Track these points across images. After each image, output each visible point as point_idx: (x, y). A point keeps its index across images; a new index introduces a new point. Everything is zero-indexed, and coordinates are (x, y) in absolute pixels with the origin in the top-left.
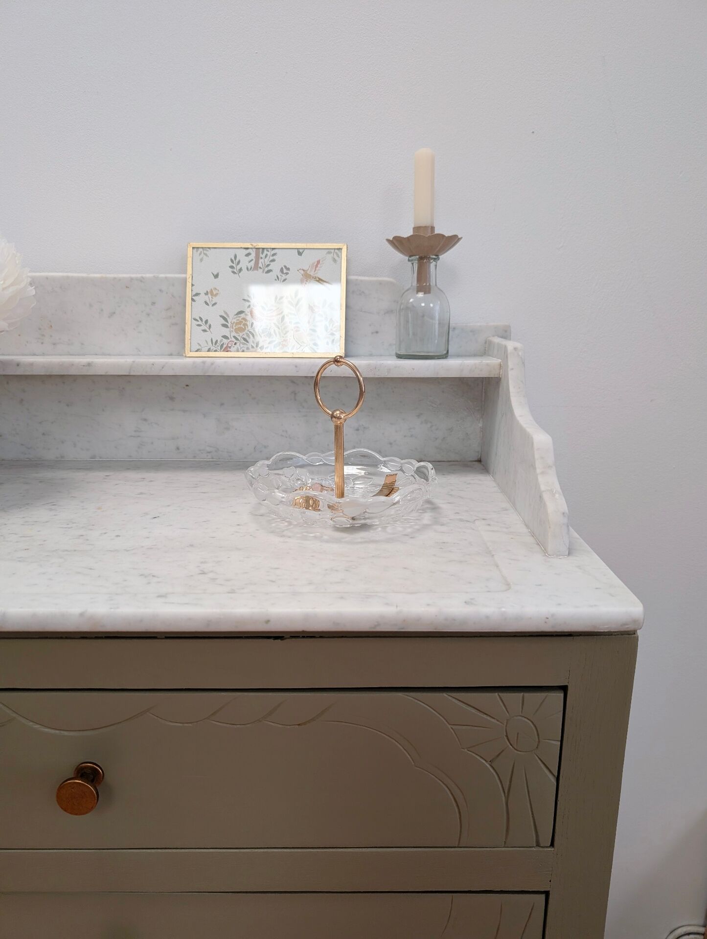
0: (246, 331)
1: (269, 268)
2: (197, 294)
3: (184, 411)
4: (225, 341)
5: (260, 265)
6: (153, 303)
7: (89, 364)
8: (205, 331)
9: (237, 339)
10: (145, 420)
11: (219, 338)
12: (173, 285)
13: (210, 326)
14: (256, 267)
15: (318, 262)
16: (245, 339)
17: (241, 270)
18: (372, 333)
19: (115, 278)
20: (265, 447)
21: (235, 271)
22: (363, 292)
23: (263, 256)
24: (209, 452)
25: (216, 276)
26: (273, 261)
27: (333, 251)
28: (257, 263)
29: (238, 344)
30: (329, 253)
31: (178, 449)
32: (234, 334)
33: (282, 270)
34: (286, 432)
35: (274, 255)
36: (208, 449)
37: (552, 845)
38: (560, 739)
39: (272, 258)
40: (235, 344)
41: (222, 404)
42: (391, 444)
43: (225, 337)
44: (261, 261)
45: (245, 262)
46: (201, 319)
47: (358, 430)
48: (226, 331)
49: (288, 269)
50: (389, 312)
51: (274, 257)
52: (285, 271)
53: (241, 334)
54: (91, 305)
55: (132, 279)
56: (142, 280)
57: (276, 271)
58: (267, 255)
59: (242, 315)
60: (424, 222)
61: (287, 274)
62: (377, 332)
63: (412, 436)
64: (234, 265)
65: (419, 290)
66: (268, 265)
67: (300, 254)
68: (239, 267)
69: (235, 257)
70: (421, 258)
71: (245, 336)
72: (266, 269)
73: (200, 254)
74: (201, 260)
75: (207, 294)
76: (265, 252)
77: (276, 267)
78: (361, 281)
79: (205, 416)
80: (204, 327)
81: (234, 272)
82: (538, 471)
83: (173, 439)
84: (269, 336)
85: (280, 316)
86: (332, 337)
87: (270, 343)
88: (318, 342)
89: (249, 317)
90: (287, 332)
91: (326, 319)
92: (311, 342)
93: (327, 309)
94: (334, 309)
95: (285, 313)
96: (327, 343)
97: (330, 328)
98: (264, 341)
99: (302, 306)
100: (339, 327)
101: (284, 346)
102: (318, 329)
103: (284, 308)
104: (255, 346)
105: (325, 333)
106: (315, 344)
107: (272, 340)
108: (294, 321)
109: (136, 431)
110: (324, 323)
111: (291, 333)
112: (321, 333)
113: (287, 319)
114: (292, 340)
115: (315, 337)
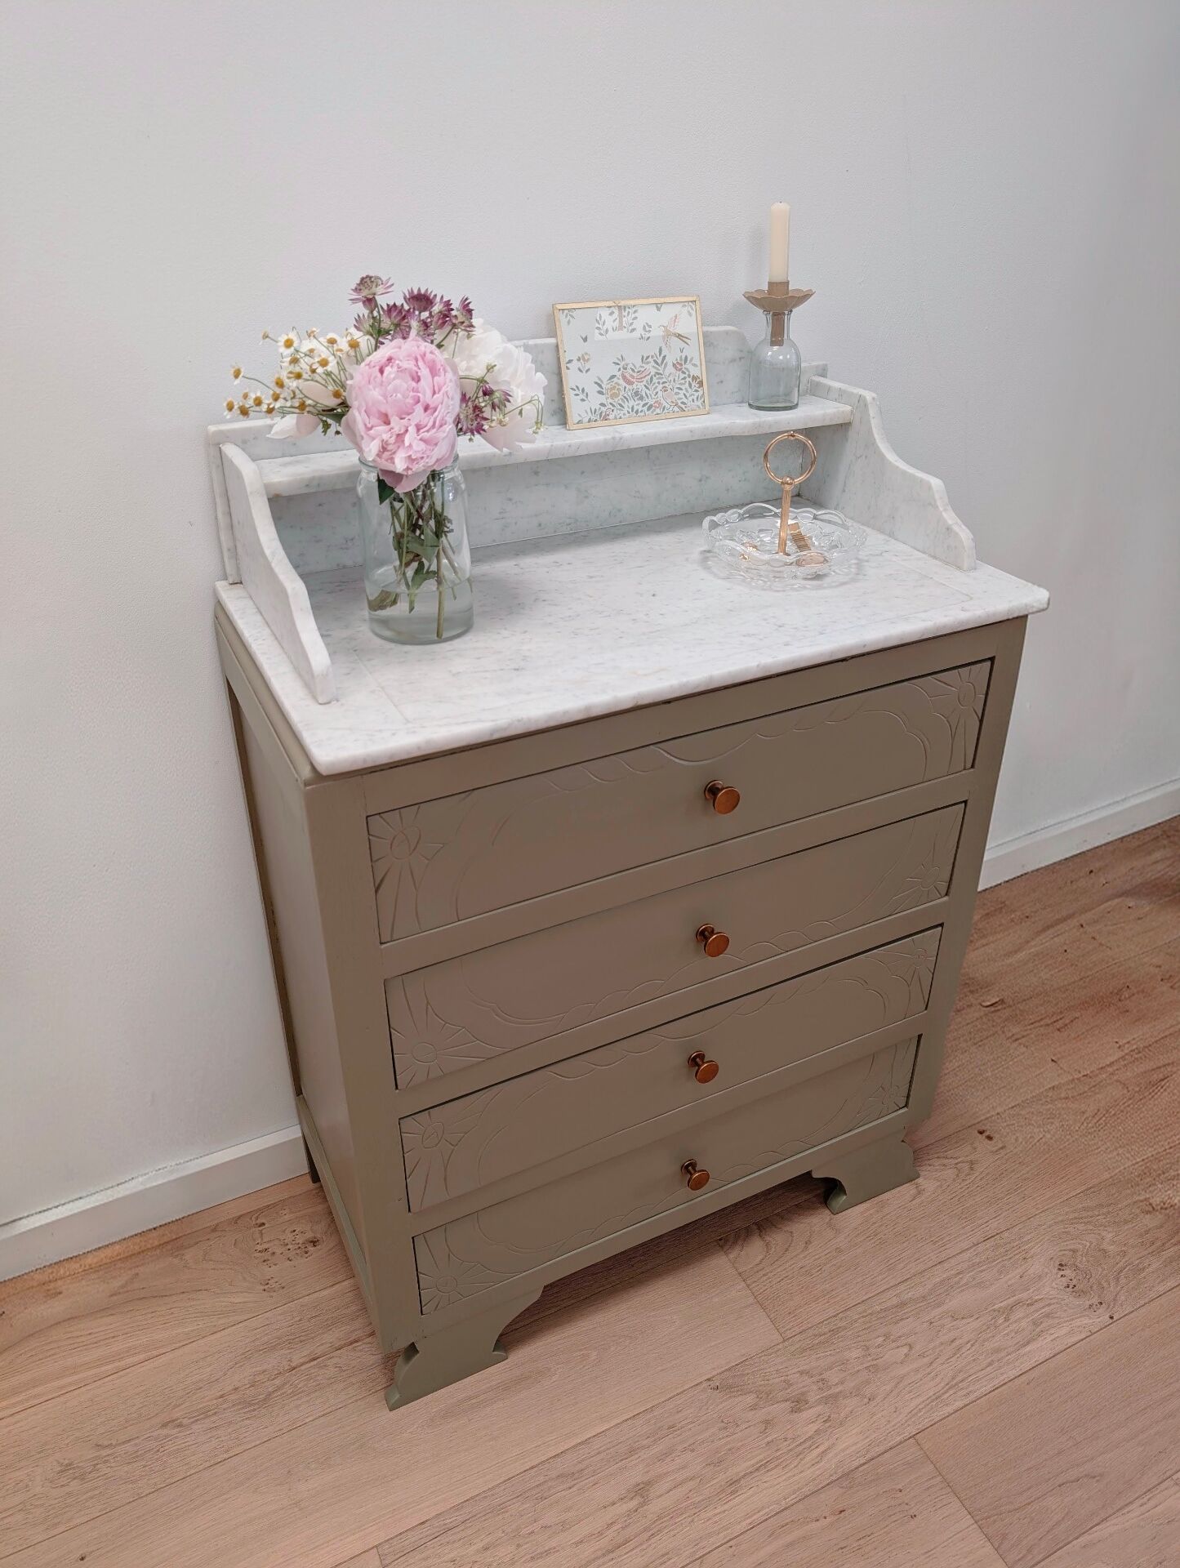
0: (621, 397)
1: (633, 327)
2: (570, 361)
3: (547, 485)
4: (603, 409)
5: (624, 324)
8: (583, 400)
9: (614, 406)
10: (510, 500)
11: (598, 407)
12: (542, 352)
13: (587, 394)
14: (621, 327)
15: (676, 317)
16: (620, 405)
17: (607, 331)
20: (619, 511)
21: (602, 332)
22: (712, 343)
23: (626, 314)
24: (569, 525)
25: (585, 340)
26: (635, 318)
27: (686, 304)
28: (621, 322)
29: (615, 411)
30: (684, 306)
31: (540, 525)
32: (610, 400)
33: (644, 328)
34: (638, 492)
35: (635, 312)
36: (568, 521)
37: (973, 766)
38: (984, 692)
39: (633, 316)
40: (613, 411)
41: (583, 473)
43: (603, 405)
44: (624, 319)
45: (609, 322)
46: (577, 387)
47: (700, 480)
48: (602, 399)
49: (650, 326)
50: (733, 360)
51: (636, 315)
52: (647, 329)
53: (616, 400)
57: (640, 330)
58: (629, 312)
59: (615, 380)
60: (779, 277)
61: (649, 331)
62: (722, 382)
64: (601, 326)
65: (773, 343)
66: (631, 324)
67: (658, 309)
68: (605, 328)
69: (600, 316)
70: (774, 315)
71: (620, 402)
72: (630, 328)
73: (566, 316)
74: (569, 322)
75: (579, 360)
76: (627, 310)
77: (638, 325)
79: (566, 487)
80: (582, 396)
81: (600, 334)
82: (941, 509)
83: (536, 516)
84: (641, 398)
85: (649, 377)
86: (696, 394)
87: (644, 406)
88: (685, 400)
89: (621, 382)
90: (657, 393)
91: (689, 376)
92: (679, 402)
93: (688, 366)
94: (695, 365)
95: (653, 373)
96: (693, 401)
97: (693, 384)
98: (638, 405)
99: (666, 364)
100: (701, 384)
101: (656, 407)
102: (683, 387)
103: (651, 368)
104: (630, 410)
105: (689, 390)
106: (682, 403)
107: (644, 402)
108: (661, 381)
109: (500, 513)
110: (688, 380)
111: (660, 393)
112: (687, 391)
113: (655, 379)
114: (662, 401)
115: (682, 396)
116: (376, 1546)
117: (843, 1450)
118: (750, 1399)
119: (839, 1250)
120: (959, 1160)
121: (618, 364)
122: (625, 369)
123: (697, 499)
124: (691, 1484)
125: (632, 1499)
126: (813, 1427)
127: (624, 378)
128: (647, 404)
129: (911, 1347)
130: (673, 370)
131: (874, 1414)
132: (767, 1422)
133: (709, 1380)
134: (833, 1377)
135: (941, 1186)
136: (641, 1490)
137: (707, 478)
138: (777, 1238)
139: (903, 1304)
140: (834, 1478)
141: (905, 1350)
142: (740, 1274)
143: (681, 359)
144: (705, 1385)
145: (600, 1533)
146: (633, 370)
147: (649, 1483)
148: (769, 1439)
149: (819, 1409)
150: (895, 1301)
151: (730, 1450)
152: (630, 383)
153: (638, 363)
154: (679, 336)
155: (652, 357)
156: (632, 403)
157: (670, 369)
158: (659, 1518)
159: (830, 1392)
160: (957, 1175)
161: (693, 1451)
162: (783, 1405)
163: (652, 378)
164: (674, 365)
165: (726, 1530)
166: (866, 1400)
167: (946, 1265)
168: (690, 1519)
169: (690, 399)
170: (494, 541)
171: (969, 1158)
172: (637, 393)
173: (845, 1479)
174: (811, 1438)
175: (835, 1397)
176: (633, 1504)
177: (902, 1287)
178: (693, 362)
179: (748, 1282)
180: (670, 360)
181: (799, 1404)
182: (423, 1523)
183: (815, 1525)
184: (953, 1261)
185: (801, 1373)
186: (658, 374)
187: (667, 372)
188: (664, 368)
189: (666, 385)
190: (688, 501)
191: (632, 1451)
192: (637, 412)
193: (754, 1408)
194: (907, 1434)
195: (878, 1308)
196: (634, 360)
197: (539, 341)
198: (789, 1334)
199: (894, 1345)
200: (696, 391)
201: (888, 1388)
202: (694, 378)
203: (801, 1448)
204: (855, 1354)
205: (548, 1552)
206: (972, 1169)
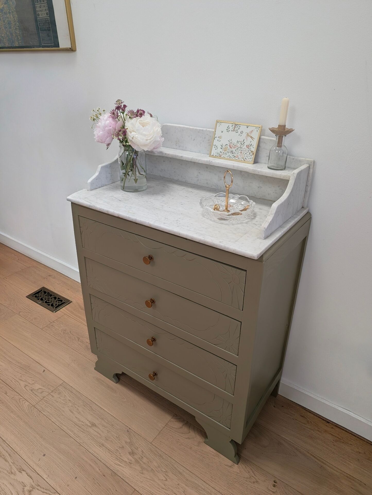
0: (227, 151)
1: (238, 131)
2: (216, 137)
3: (210, 172)
4: (220, 153)
5: (235, 130)
6: (205, 138)
7: (182, 157)
8: (216, 149)
9: (224, 153)
10: (200, 173)
11: (219, 152)
12: (211, 133)
13: (218, 148)
14: (234, 130)
15: (252, 131)
16: (226, 154)
18: (267, 156)
19: (196, 129)
22: (265, 142)
23: (237, 127)
24: (215, 186)
25: (222, 132)
26: (239, 129)
27: (257, 127)
28: (234, 128)
29: (224, 155)
30: (256, 128)
31: (207, 183)
32: (223, 151)
33: (241, 132)
34: (237, 184)
35: (240, 127)
37: (242, 310)
38: (245, 283)
39: (239, 128)
41: (220, 172)
42: (269, 194)
43: (221, 152)
44: (236, 128)
45: (231, 128)
46: (215, 145)
47: (259, 187)
48: (221, 150)
49: (243, 132)
52: (242, 133)
53: (225, 152)
54: (189, 136)
55: (200, 130)
56: (203, 130)
57: (239, 133)
59: (227, 146)
60: (282, 124)
61: (242, 134)
63: (276, 193)
65: (278, 146)
67: (247, 127)
68: (229, 130)
69: (229, 126)
70: (280, 136)
71: (226, 153)
72: (237, 131)
73: (219, 124)
74: (219, 126)
75: (218, 137)
76: (237, 125)
77: (239, 131)
78: (265, 139)
79: (215, 174)
80: (216, 148)
81: (227, 131)
83: (206, 180)
84: (233, 153)
85: (237, 148)
86: (251, 157)
87: (233, 156)
88: (246, 158)
89: (229, 147)
90: (238, 153)
91: (250, 150)
92: (244, 158)
93: (251, 147)
94: (253, 147)
95: (239, 147)
96: (249, 159)
97: (251, 153)
98: (231, 155)
99: (244, 145)
100: (253, 154)
101: (236, 157)
102: (247, 153)
103: (239, 145)
104: (228, 156)
105: (249, 155)
106: (245, 158)
107: (233, 155)
108: (241, 150)
109: (197, 176)
110: (249, 151)
111: (239, 154)
112: (248, 155)
113: (239, 149)
114: (239, 156)
115: (246, 156)
116: (64, 382)
117: (123, 471)
118: (129, 441)
119: (191, 448)
120: (255, 477)
121: (229, 141)
122: (231, 143)
123: (257, 193)
124: (98, 435)
125: (90, 424)
126: (127, 460)
127: (230, 146)
128: (234, 155)
129: (166, 481)
130: (246, 147)
131: (138, 476)
132: (123, 447)
133: (130, 428)
134: (145, 460)
135: (238, 473)
136: (93, 425)
137: (261, 187)
138: (185, 429)
139: (180, 473)
140: (113, 470)
141: (164, 479)
142: (167, 424)
143: (250, 144)
144: (128, 428)
145: (80, 421)
146: (233, 144)
147: (96, 426)
148: (118, 450)
149: (133, 460)
150: (181, 471)
151: (112, 441)
152: (231, 148)
153: (236, 142)
154: (251, 137)
155: (241, 141)
156: (229, 154)
157: (245, 147)
158: (88, 432)
159: (140, 461)
160: (247, 478)
161: (108, 432)
162: (130, 450)
163: (238, 148)
164: (247, 146)
165: (89, 448)
166: (141, 472)
167: (205, 484)
168: (89, 438)
169: (248, 158)
170: (195, 183)
171: (258, 480)
172: (232, 151)
173: (114, 474)
174: (123, 460)
175: (139, 462)
176: (89, 424)
177: (188, 472)
178: (253, 146)
179: (165, 427)
180: (246, 144)
181: (132, 453)
182: (72, 387)
183: (98, 469)
184: (208, 486)
185: (142, 451)
186: (241, 147)
187: (244, 147)
188: (244, 146)
189: (242, 151)
190: (254, 193)
191: (102, 419)
192: (230, 157)
193: (126, 442)
194: (135, 488)
195: (176, 466)
196: (235, 141)
197: (210, 130)
198: (153, 443)
199: (164, 475)
200: (251, 156)
201: (148, 477)
202: (252, 152)
203: (119, 459)
204: (156, 464)
205: (72, 412)
206: (254, 482)
